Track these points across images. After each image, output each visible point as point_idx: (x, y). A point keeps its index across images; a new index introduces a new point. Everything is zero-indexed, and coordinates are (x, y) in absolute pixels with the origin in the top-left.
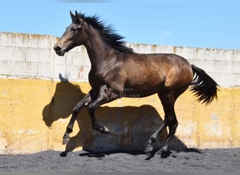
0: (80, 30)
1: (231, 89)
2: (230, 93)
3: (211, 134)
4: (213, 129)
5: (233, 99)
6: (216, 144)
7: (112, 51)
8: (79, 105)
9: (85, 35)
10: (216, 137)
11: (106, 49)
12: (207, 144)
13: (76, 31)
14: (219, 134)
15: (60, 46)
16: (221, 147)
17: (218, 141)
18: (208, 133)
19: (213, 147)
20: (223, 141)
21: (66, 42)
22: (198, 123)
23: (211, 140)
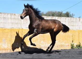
1: (10, 29)
2: (10, 31)
3: (3, 47)
4: (3, 45)
5: (11, 33)
7: (37, 18)
11: (36, 17)
13: (27, 11)
14: (6, 47)
16: (6, 52)
17: (5, 50)
18: (1, 47)
19: (3, 52)
20: (7, 50)
21: (24, 15)
23: (3, 50)
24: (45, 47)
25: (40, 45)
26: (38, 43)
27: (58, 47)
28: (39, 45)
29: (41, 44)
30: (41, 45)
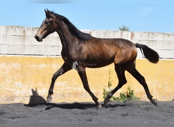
13: (49, 24)
24: (26, 97)
25: (11, 90)
26: (6, 87)
27: (63, 96)
28: (9, 91)
29: (14, 89)
30: (13, 91)
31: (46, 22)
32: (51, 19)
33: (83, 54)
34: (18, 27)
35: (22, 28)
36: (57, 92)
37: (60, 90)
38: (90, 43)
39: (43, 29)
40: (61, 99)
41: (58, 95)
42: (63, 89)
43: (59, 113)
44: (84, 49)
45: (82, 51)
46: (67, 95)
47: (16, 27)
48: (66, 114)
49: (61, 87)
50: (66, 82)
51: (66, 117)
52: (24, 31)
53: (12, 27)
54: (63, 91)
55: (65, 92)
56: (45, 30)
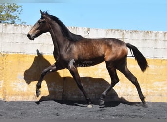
0: (44, 22)
3: (17, 90)
4: (19, 86)
6: (22, 97)
8: (46, 70)
9: (48, 25)
10: (21, 92)
12: (13, 97)
13: (41, 24)
14: (25, 89)
15: (30, 34)
17: (23, 95)
18: (14, 89)
20: (28, 95)
22: (5, 81)
23: (18, 95)
27: (161, 95)
31: (39, 22)
32: (44, 20)
33: (74, 54)
34: (117, 30)
35: (121, 31)
36: (155, 91)
37: (157, 90)
38: (81, 44)
39: (35, 28)
40: (158, 98)
41: (156, 94)
42: (160, 89)
43: (156, 112)
44: (74, 50)
45: (73, 52)
46: (165, 95)
47: (115, 30)
48: (164, 113)
49: (158, 87)
50: (163, 82)
51: (164, 116)
52: (123, 34)
53: (112, 30)
54: (160, 91)
55: (163, 92)
56: (37, 29)
